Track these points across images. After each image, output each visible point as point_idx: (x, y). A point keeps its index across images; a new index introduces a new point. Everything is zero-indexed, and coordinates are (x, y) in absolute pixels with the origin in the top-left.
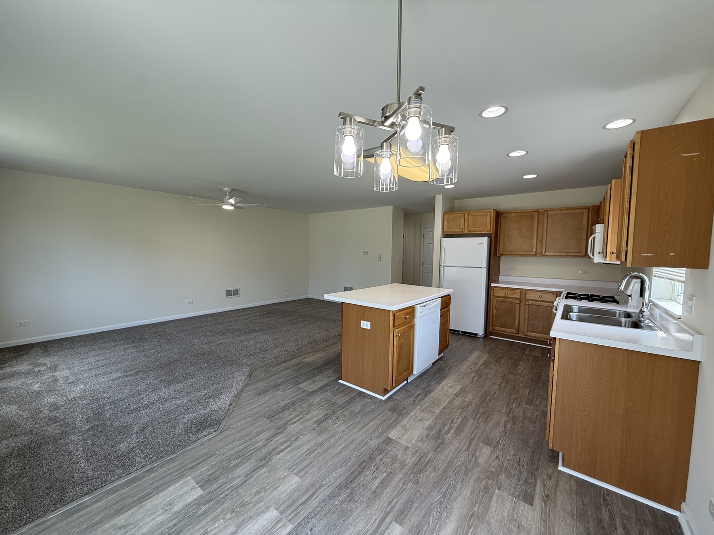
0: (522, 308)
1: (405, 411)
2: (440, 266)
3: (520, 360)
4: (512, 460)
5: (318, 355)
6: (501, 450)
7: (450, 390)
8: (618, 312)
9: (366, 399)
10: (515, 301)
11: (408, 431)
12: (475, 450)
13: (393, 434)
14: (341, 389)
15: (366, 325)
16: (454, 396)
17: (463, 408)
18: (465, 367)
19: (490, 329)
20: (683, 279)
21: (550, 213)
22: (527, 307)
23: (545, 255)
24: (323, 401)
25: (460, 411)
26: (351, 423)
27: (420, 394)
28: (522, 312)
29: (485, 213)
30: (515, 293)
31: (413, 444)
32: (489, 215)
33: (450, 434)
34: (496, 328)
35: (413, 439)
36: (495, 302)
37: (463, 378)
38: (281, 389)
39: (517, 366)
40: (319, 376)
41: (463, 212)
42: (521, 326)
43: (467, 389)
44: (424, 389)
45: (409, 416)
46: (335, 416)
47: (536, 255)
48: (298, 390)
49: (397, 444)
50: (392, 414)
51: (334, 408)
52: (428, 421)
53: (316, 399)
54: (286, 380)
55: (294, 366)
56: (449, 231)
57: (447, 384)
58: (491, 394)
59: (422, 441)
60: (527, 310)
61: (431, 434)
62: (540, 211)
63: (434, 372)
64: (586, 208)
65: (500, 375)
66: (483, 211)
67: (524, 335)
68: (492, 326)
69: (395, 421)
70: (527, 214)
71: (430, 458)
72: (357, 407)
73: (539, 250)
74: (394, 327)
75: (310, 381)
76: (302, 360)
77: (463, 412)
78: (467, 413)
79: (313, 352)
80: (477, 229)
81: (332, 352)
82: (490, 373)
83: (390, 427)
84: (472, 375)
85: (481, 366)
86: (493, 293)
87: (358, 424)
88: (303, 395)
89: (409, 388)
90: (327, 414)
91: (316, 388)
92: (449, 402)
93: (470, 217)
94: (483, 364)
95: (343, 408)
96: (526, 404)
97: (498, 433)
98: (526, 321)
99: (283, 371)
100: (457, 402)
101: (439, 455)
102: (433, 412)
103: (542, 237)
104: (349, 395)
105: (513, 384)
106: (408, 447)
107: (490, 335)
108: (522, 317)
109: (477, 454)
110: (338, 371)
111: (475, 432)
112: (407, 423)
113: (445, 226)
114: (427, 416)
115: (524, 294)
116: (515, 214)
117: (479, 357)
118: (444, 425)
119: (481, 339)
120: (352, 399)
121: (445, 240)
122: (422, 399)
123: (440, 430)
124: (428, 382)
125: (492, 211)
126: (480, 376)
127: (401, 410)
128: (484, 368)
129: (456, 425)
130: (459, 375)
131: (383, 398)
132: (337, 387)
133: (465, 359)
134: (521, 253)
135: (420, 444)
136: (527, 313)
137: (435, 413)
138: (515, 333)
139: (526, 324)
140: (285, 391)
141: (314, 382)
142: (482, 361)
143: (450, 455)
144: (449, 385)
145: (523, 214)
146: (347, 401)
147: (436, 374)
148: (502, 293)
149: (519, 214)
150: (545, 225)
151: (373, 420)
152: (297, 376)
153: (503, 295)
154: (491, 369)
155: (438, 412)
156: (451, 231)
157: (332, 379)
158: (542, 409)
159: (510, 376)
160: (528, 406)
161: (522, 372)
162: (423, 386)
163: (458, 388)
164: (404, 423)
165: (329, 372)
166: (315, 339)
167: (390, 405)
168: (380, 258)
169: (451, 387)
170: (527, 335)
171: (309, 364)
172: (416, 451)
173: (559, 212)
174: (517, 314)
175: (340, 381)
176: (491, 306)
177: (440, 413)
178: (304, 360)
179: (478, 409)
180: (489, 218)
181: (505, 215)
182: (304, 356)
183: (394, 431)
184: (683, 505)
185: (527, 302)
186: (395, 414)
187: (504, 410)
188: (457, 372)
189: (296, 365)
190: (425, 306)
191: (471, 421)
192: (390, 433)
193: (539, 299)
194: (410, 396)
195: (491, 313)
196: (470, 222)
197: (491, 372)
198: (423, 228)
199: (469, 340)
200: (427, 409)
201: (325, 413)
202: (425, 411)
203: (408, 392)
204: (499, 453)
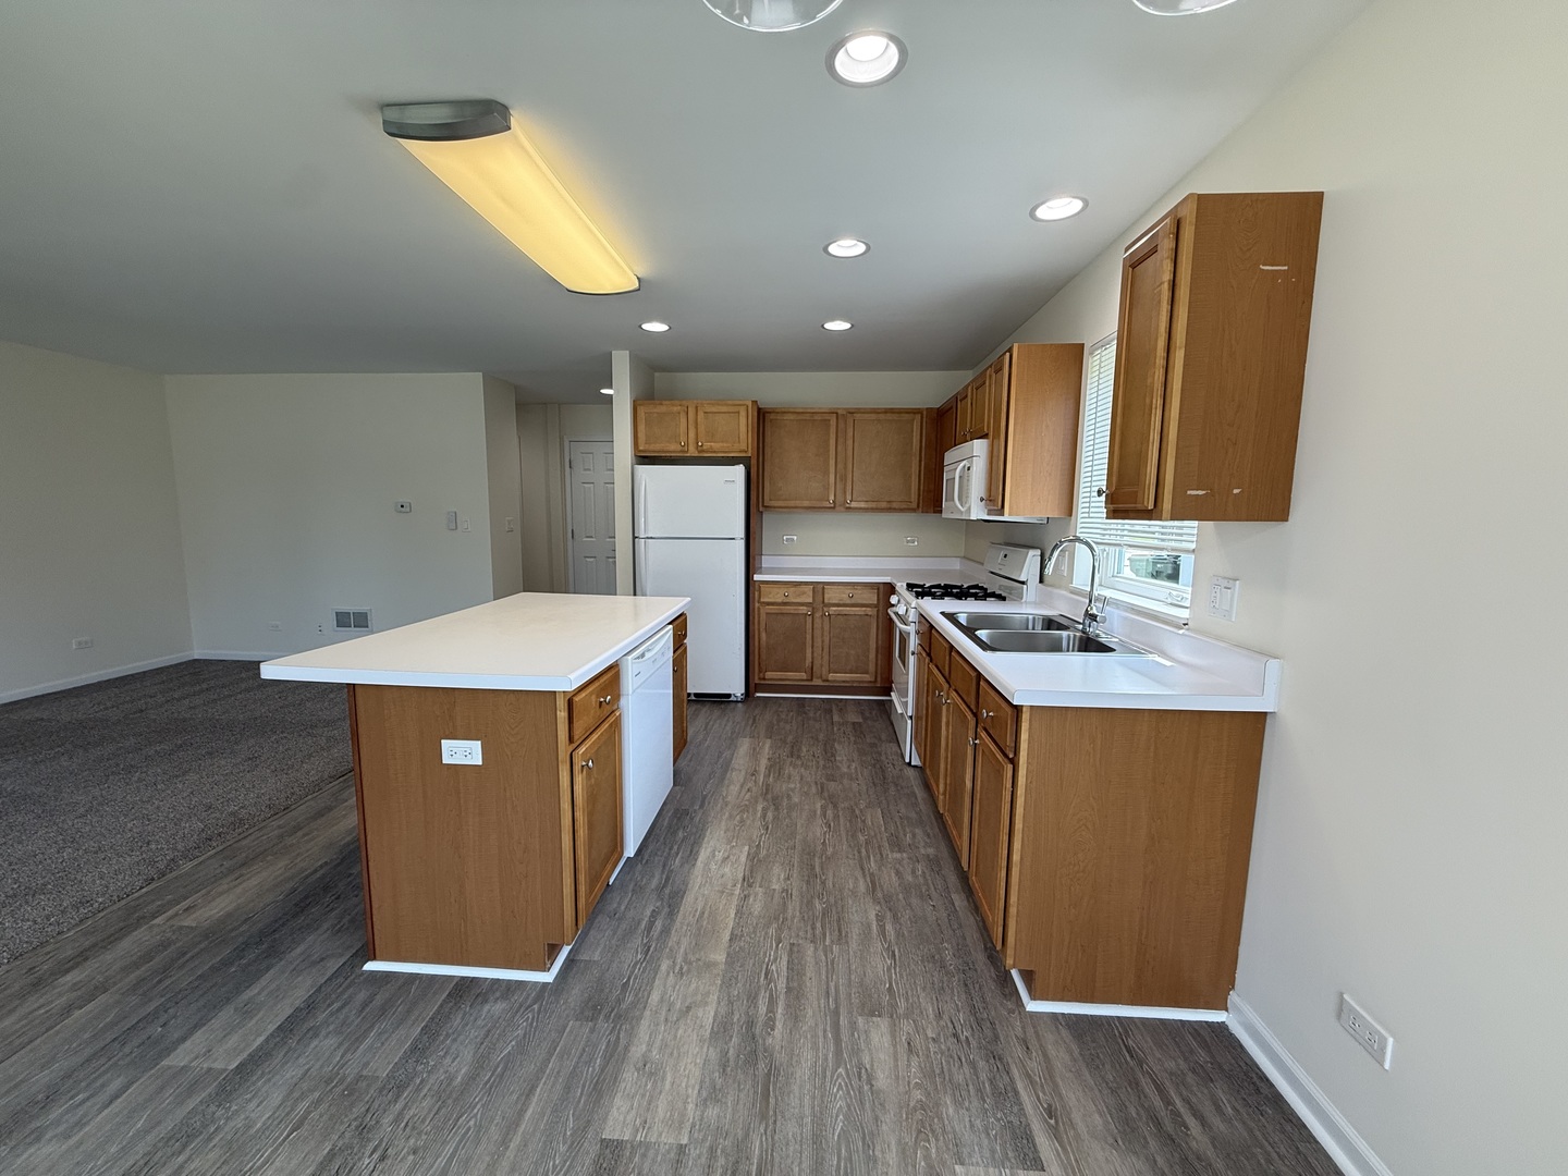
0: (818, 621)
1: (629, 998)
2: (634, 538)
3: (834, 740)
4: (939, 1035)
5: (254, 881)
6: (907, 1016)
7: (727, 870)
8: (1031, 617)
9: (487, 1007)
10: (804, 609)
11: (663, 1079)
12: (856, 1052)
13: (619, 1121)
14: (379, 1000)
15: (462, 752)
16: (742, 885)
17: (777, 919)
18: (734, 789)
19: (756, 678)
20: (1193, 546)
21: (857, 416)
22: (826, 620)
23: (850, 508)
24: (302, 1097)
25: (772, 931)
26: (449, 1149)
27: (654, 914)
28: (818, 633)
29: (735, 409)
30: (804, 593)
31: (693, 1126)
32: (743, 413)
33: (779, 1025)
34: (769, 675)
35: (685, 1102)
36: (763, 616)
37: (742, 821)
38: (57, 1123)
39: (833, 755)
40: (269, 975)
41: (684, 402)
42: (817, 663)
43: (763, 853)
44: (661, 889)
45: (647, 1013)
46: (371, 1147)
47: (834, 508)
48: (162, 1088)
49: (644, 1156)
50: (592, 1031)
51: (358, 1110)
52: (706, 1004)
53: (262, 1104)
54: (88, 1060)
55: (136, 965)
56: (652, 447)
57: (714, 856)
58: (819, 848)
59: (712, 1095)
60: (826, 628)
61: (731, 1051)
62: (839, 411)
63: (670, 826)
64: (918, 413)
65: (814, 790)
66: (730, 402)
67: (824, 681)
68: (760, 672)
69: (608, 1057)
70: (817, 417)
71: (761, 1154)
72: (457, 1060)
73: (840, 499)
74: (571, 740)
75: (226, 1015)
76: (176, 923)
77: (780, 929)
78: (790, 929)
79: (231, 871)
80: (717, 447)
81: (313, 851)
82: (793, 790)
83: (601, 1090)
84: (760, 808)
85: (767, 776)
86: (760, 598)
87: (478, 1142)
88: (191, 1104)
89: (619, 904)
90: (331, 1156)
91: (260, 1040)
92: (739, 913)
93: (701, 415)
94: (769, 768)
95: (401, 1088)
96: (892, 851)
97: (878, 965)
98: (826, 650)
99: (68, 1010)
100: (757, 906)
101: (778, 1124)
102: (709, 965)
103: (845, 468)
104: (416, 1013)
105: (846, 804)
106: (681, 1149)
107: (756, 691)
108: (818, 643)
109: (866, 1060)
110: (352, 921)
111: (832, 985)
112: (650, 1045)
113: (641, 435)
114: (697, 988)
115: (821, 593)
116: (792, 417)
117: (754, 754)
118: (752, 998)
119: (740, 705)
120: (431, 1032)
121: (645, 471)
122: (666, 931)
123: (751, 1024)
124: (664, 866)
125: (750, 404)
126: (776, 802)
127: (619, 1001)
128: (775, 781)
129: (782, 985)
130: (731, 817)
131: (547, 977)
132: (362, 996)
133: (726, 767)
134: (806, 503)
135: (712, 1112)
136: (826, 634)
137: (715, 964)
138: (807, 680)
139: (826, 657)
140: (80, 1124)
141: (247, 1013)
142: (764, 762)
143: (807, 1111)
144: (719, 856)
145: (807, 417)
146: (414, 1049)
147: (675, 833)
148: (776, 596)
149: (800, 417)
150: (850, 442)
151: (533, 1089)
152: (155, 1014)
153: (780, 600)
154: (789, 778)
155: (720, 957)
156: (655, 448)
157: (333, 965)
158: (923, 851)
159: (832, 786)
160: (898, 855)
161: (849, 767)
162: (655, 882)
163: (743, 859)
164: (637, 1050)
165: (315, 942)
166: (233, 814)
167: (576, 994)
168: (453, 521)
169: (726, 859)
170: (828, 681)
171: (212, 935)
172: (711, 1148)
173: (874, 416)
174: (809, 637)
175: (370, 966)
176: (756, 626)
177: (731, 959)
178: (189, 921)
179: (810, 903)
180: (743, 421)
181: (772, 416)
182: (185, 904)
183: (618, 1101)
184: (1233, 997)
185: (825, 609)
186: (603, 1026)
187: (862, 887)
188: (722, 808)
189: (147, 957)
190: (643, 655)
191: (810, 950)
192: (605, 1120)
193: (848, 602)
194: (631, 931)
195: (757, 644)
196: (702, 429)
197: (792, 786)
198: (566, 444)
199: (717, 712)
200: (691, 963)
201: (320, 1158)
202: (689, 971)
203: (620, 919)
204: (906, 1027)
